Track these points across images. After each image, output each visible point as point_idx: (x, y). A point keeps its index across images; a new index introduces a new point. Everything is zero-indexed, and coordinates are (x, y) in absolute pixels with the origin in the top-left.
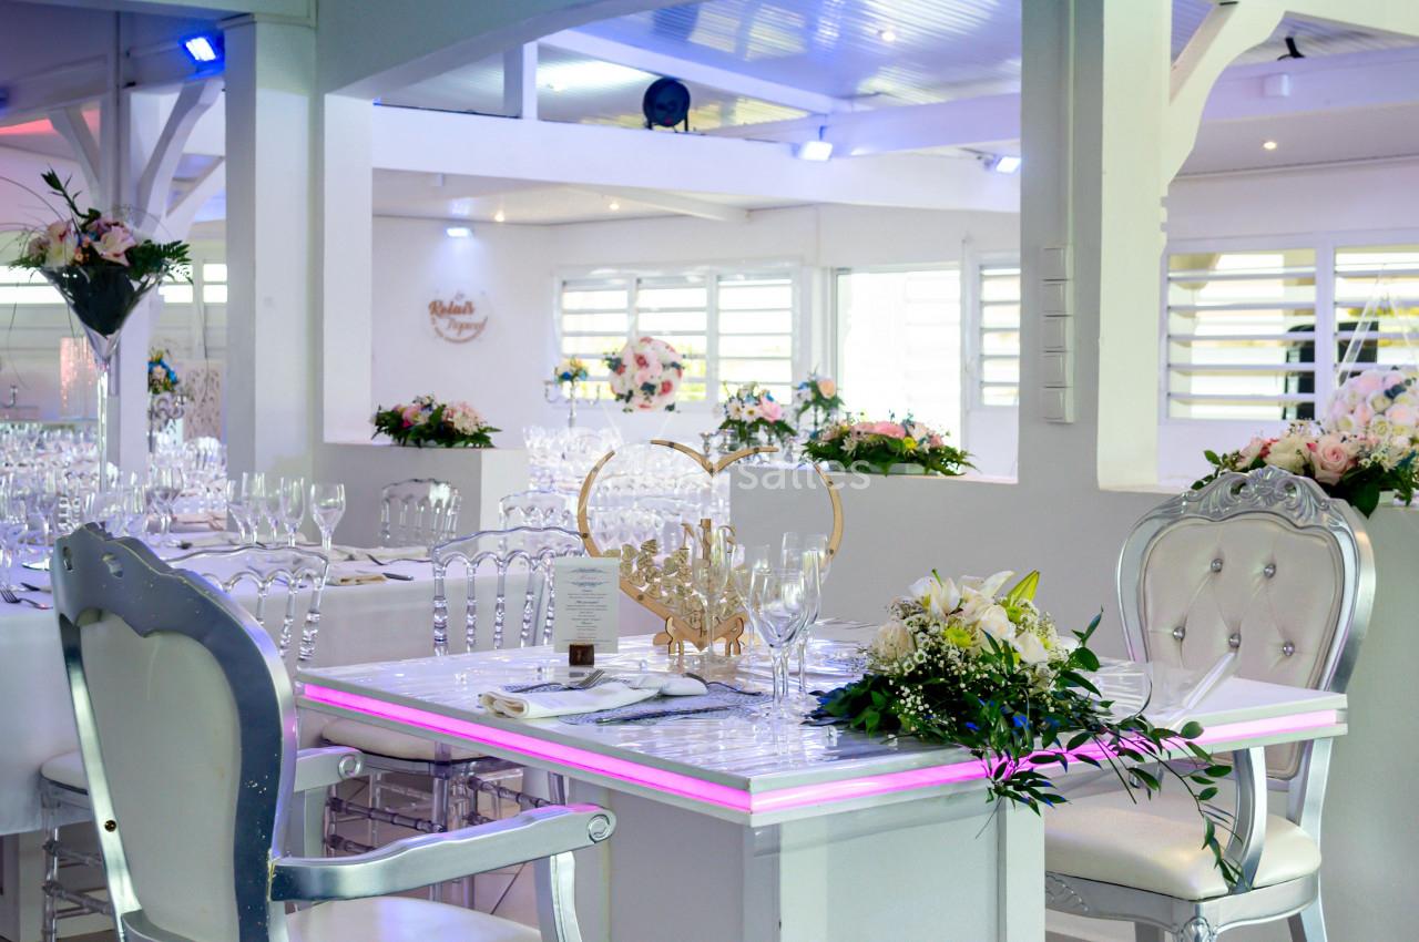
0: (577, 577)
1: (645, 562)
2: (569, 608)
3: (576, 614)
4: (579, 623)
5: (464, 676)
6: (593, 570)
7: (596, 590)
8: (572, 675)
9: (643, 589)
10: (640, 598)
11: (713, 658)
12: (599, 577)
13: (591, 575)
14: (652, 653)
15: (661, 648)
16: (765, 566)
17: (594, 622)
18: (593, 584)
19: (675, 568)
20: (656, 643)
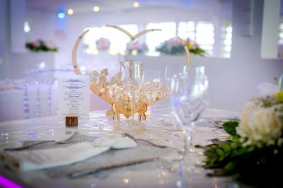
0: (69, 84)
1: (103, 78)
2: (65, 99)
3: (68, 102)
4: (70, 106)
5: (6, 134)
6: (77, 81)
7: (78, 90)
8: (67, 133)
9: (102, 91)
10: (100, 95)
11: (134, 123)
12: (80, 84)
13: (76, 83)
14: (106, 120)
15: (109, 117)
16: (159, 81)
17: (78, 106)
18: (77, 88)
19: (116, 82)
20: (107, 114)
